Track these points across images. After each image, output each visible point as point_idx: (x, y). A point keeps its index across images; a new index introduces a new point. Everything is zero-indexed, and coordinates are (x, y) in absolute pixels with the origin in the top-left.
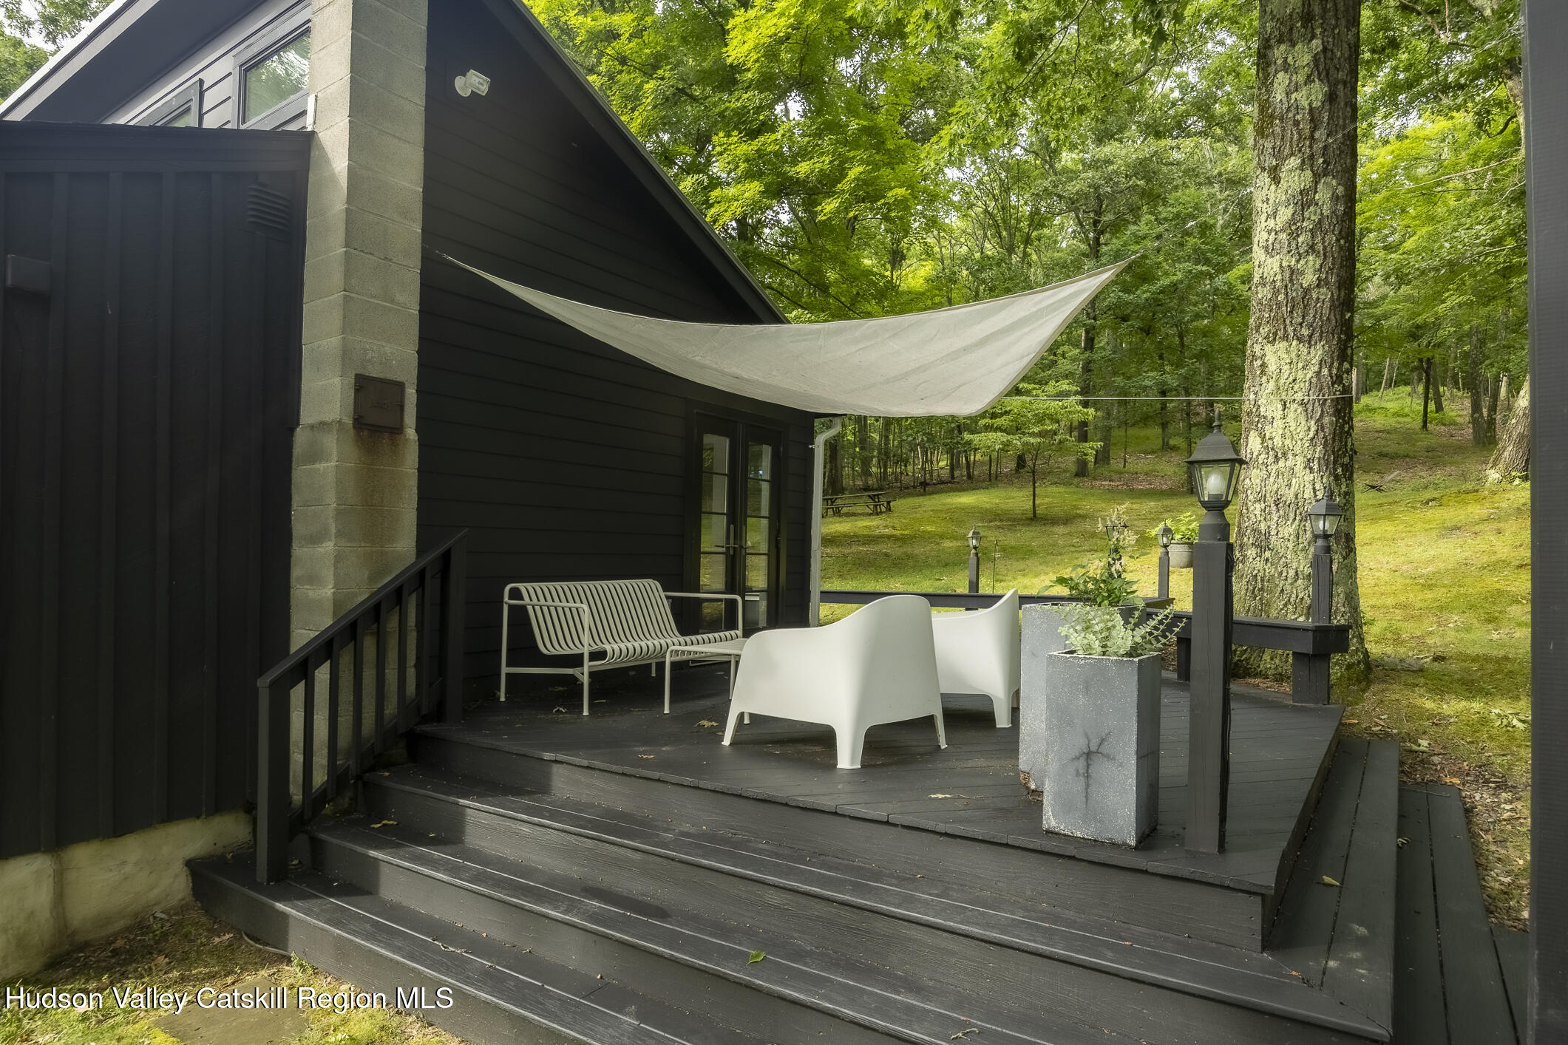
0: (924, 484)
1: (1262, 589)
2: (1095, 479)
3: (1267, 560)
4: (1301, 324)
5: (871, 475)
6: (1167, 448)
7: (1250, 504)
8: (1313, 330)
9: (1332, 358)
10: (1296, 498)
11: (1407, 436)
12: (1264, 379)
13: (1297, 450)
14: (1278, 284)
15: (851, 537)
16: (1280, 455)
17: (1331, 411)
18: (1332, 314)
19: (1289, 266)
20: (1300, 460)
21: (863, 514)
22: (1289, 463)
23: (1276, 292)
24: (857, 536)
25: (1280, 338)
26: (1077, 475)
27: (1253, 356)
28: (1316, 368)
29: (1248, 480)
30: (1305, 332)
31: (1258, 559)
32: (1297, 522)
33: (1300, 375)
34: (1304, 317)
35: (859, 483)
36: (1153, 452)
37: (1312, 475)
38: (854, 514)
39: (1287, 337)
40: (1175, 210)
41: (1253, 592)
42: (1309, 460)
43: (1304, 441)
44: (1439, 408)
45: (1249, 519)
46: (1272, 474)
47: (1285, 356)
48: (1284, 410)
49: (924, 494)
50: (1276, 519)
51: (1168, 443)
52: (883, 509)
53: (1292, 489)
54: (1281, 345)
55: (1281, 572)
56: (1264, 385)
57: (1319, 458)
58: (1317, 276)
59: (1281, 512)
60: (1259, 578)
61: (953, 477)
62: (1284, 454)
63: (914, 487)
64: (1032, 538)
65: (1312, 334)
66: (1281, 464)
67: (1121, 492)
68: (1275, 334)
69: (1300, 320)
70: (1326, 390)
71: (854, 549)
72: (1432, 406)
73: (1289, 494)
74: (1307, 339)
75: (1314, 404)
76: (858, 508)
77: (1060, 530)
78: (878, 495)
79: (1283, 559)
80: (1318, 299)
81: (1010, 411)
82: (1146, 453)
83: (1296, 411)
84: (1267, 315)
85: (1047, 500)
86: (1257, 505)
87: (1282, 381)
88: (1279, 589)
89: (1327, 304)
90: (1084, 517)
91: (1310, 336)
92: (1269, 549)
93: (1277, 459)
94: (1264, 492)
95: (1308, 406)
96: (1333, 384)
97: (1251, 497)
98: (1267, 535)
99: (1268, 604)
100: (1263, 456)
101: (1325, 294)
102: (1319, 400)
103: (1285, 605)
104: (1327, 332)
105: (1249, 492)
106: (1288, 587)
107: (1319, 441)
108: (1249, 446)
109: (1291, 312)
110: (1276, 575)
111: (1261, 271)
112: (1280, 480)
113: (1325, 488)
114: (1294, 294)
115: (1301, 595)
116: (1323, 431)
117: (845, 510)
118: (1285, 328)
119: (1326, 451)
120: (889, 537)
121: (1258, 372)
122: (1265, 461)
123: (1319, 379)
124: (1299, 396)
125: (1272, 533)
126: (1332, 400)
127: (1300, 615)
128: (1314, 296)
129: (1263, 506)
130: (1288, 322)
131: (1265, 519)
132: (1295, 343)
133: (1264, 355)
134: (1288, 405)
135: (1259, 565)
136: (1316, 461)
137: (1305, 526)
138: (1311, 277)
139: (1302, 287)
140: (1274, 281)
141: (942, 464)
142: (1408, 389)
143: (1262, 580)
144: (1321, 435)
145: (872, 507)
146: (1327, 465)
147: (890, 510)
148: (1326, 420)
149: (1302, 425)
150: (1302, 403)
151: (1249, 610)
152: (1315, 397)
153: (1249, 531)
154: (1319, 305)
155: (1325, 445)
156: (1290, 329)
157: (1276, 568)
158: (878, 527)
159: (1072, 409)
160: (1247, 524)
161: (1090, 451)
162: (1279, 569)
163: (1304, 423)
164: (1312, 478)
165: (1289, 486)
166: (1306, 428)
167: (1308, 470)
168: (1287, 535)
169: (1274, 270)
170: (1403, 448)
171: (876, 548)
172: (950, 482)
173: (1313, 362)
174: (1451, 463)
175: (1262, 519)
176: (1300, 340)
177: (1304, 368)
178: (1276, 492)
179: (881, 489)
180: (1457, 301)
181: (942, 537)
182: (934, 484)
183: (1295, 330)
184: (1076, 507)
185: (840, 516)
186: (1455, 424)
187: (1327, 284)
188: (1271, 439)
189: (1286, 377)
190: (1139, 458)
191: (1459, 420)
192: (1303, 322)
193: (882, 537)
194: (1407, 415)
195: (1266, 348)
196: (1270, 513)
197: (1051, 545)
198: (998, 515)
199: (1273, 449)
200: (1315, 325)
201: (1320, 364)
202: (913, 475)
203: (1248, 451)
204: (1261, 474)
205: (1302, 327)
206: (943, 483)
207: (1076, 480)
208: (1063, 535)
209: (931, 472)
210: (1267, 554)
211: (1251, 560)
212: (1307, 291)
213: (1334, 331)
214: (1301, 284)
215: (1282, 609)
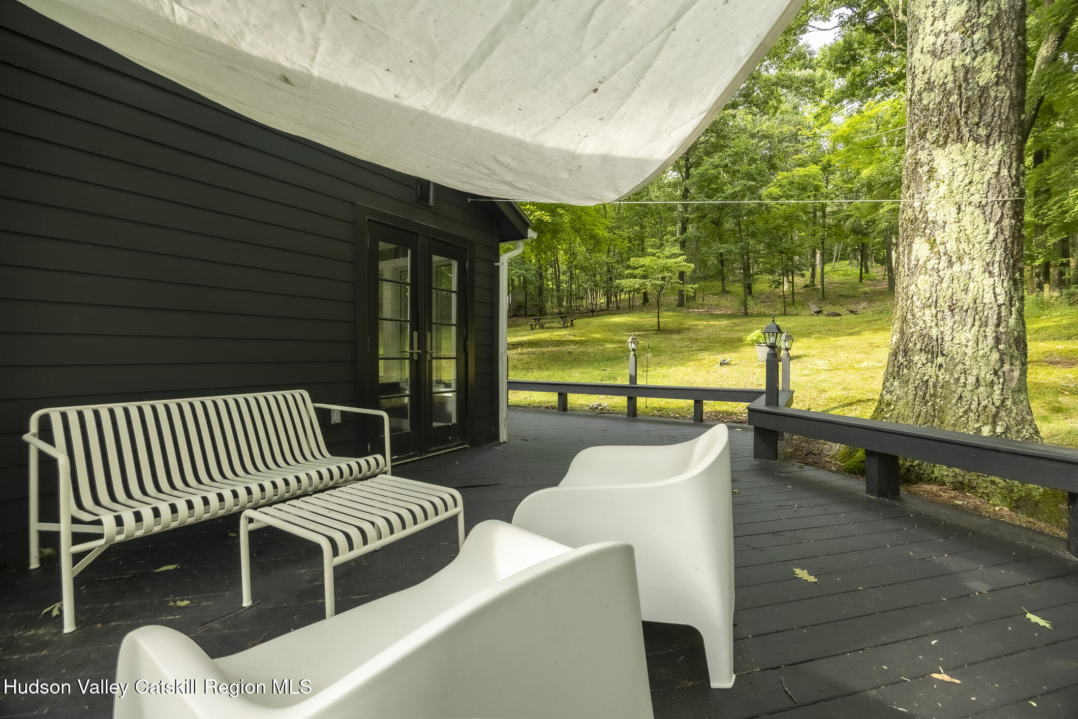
0: (593, 311)
1: (934, 395)
2: (689, 308)
3: (941, 366)
4: (977, 124)
5: (562, 306)
6: (724, 292)
7: (916, 310)
8: (991, 130)
9: (1011, 158)
10: (975, 303)
11: (853, 286)
12: (933, 184)
13: (975, 253)
14: (950, 85)
15: (549, 341)
16: (954, 259)
17: (1011, 213)
18: (1011, 113)
19: (963, 65)
20: (979, 265)
21: (557, 328)
22: (965, 267)
23: (947, 94)
24: (553, 341)
25: (953, 140)
26: (678, 306)
27: (917, 164)
28: (995, 169)
29: (913, 287)
30: (982, 132)
31: (929, 364)
32: (976, 328)
33: (977, 177)
34: (980, 118)
35: (556, 311)
36: (717, 294)
37: (992, 279)
38: (552, 328)
39: (961, 139)
40: (735, 150)
41: (924, 398)
42: (988, 264)
43: (983, 244)
44: (867, 271)
45: (916, 325)
46: (945, 279)
47: (959, 158)
48: (958, 213)
49: (593, 316)
50: (951, 324)
51: (725, 289)
52: (569, 325)
53: (970, 294)
54: (954, 147)
55: (958, 379)
56: (933, 190)
57: (1000, 261)
58: (995, 73)
59: (957, 318)
60: (931, 384)
61: (608, 307)
62: (959, 259)
63: (587, 313)
64: (660, 342)
65: (990, 134)
66: (956, 267)
67: (705, 315)
68: (947, 137)
69: (977, 120)
70: (1006, 191)
71: (550, 349)
72: (864, 271)
73: (967, 300)
74: (984, 139)
75: (992, 206)
76: (555, 324)
77: (676, 337)
78: (565, 316)
79: (961, 366)
80: (996, 97)
81: (643, 265)
82: (713, 295)
83: (972, 214)
84: (936, 119)
85: (664, 320)
86: (927, 311)
87: (956, 184)
88: (957, 396)
89: (1006, 103)
90: (688, 329)
91: (988, 137)
92: (943, 355)
93: (951, 263)
94: (934, 298)
95: (986, 208)
96: (1013, 185)
97: (918, 303)
98: (940, 341)
99: (942, 410)
100: (933, 262)
101: (1004, 92)
102: (998, 203)
103: (966, 412)
104: (1006, 132)
105: (915, 298)
106: (967, 395)
107: (999, 244)
108: (914, 253)
109: (966, 112)
110: (952, 381)
111: (926, 76)
112: (955, 285)
113: (1006, 292)
114: (970, 93)
115: (984, 403)
116: (1002, 234)
117: (547, 325)
118: (958, 130)
119: (1007, 254)
120: (572, 341)
121: (925, 178)
122: (936, 266)
123: (998, 181)
124: (976, 199)
125: (946, 339)
126: (1012, 202)
127: (985, 424)
128: (993, 94)
129: (934, 311)
130: (962, 122)
131: (936, 325)
132: (971, 143)
133: (933, 160)
134: (963, 208)
135: (931, 370)
136: (996, 265)
137: (985, 331)
138: (989, 74)
139: (978, 86)
140: (944, 84)
141: (602, 301)
142: (847, 262)
143: (935, 386)
144: (1001, 238)
145: (562, 323)
146: (1007, 269)
147: (573, 325)
148: (1006, 222)
149: (980, 227)
150: (980, 206)
151: (919, 415)
152: (994, 199)
153: (915, 337)
154: (997, 103)
155: (1006, 249)
156: (965, 131)
157: (952, 374)
158: (565, 335)
159: (680, 264)
160: (913, 330)
161: (691, 290)
162: (956, 376)
163: (982, 225)
164: (992, 282)
165: (966, 290)
166: (985, 231)
167: (987, 274)
168: (964, 342)
169: (945, 71)
170: (850, 293)
171: (563, 349)
172: (607, 310)
173: (991, 163)
174: (879, 300)
175: (933, 324)
176: (976, 141)
177: (981, 169)
178: (951, 297)
179: (568, 313)
180: (890, 207)
181: (605, 341)
182: (598, 311)
183: (970, 131)
184: (681, 324)
185: (543, 329)
186: (875, 279)
187: (1006, 80)
188: (943, 243)
189: (960, 179)
190: (710, 297)
191: (878, 278)
192: (979, 122)
193: (567, 341)
194: (850, 275)
195: (934, 153)
196: (943, 319)
197: (672, 347)
198: (637, 328)
199: (945, 254)
200: (993, 124)
201: (1000, 165)
202: (587, 307)
203: (913, 258)
204: (931, 279)
205: (978, 127)
206: (603, 310)
207: (678, 309)
208: (678, 340)
209: (596, 305)
210: (940, 360)
211: (919, 365)
212: (984, 90)
213: (1012, 130)
214: (978, 82)
215: (961, 417)
